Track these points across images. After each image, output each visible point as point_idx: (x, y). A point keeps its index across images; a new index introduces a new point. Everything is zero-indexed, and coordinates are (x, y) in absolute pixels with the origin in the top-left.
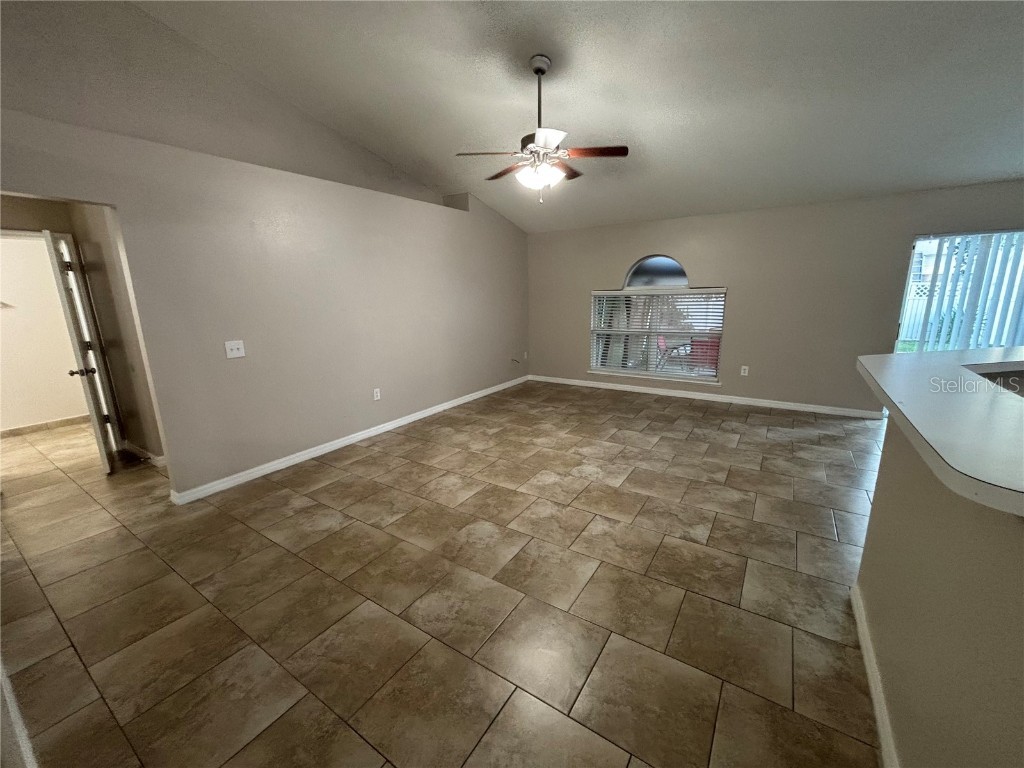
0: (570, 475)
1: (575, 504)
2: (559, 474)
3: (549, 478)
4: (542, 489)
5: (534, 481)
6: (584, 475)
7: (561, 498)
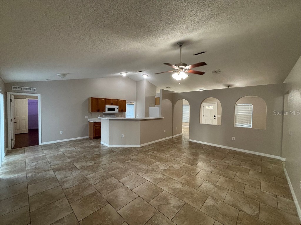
0: (170, 166)
1: (170, 159)
2: (173, 167)
3: (176, 166)
4: (178, 163)
5: (181, 166)
6: (165, 166)
7: (174, 161)
